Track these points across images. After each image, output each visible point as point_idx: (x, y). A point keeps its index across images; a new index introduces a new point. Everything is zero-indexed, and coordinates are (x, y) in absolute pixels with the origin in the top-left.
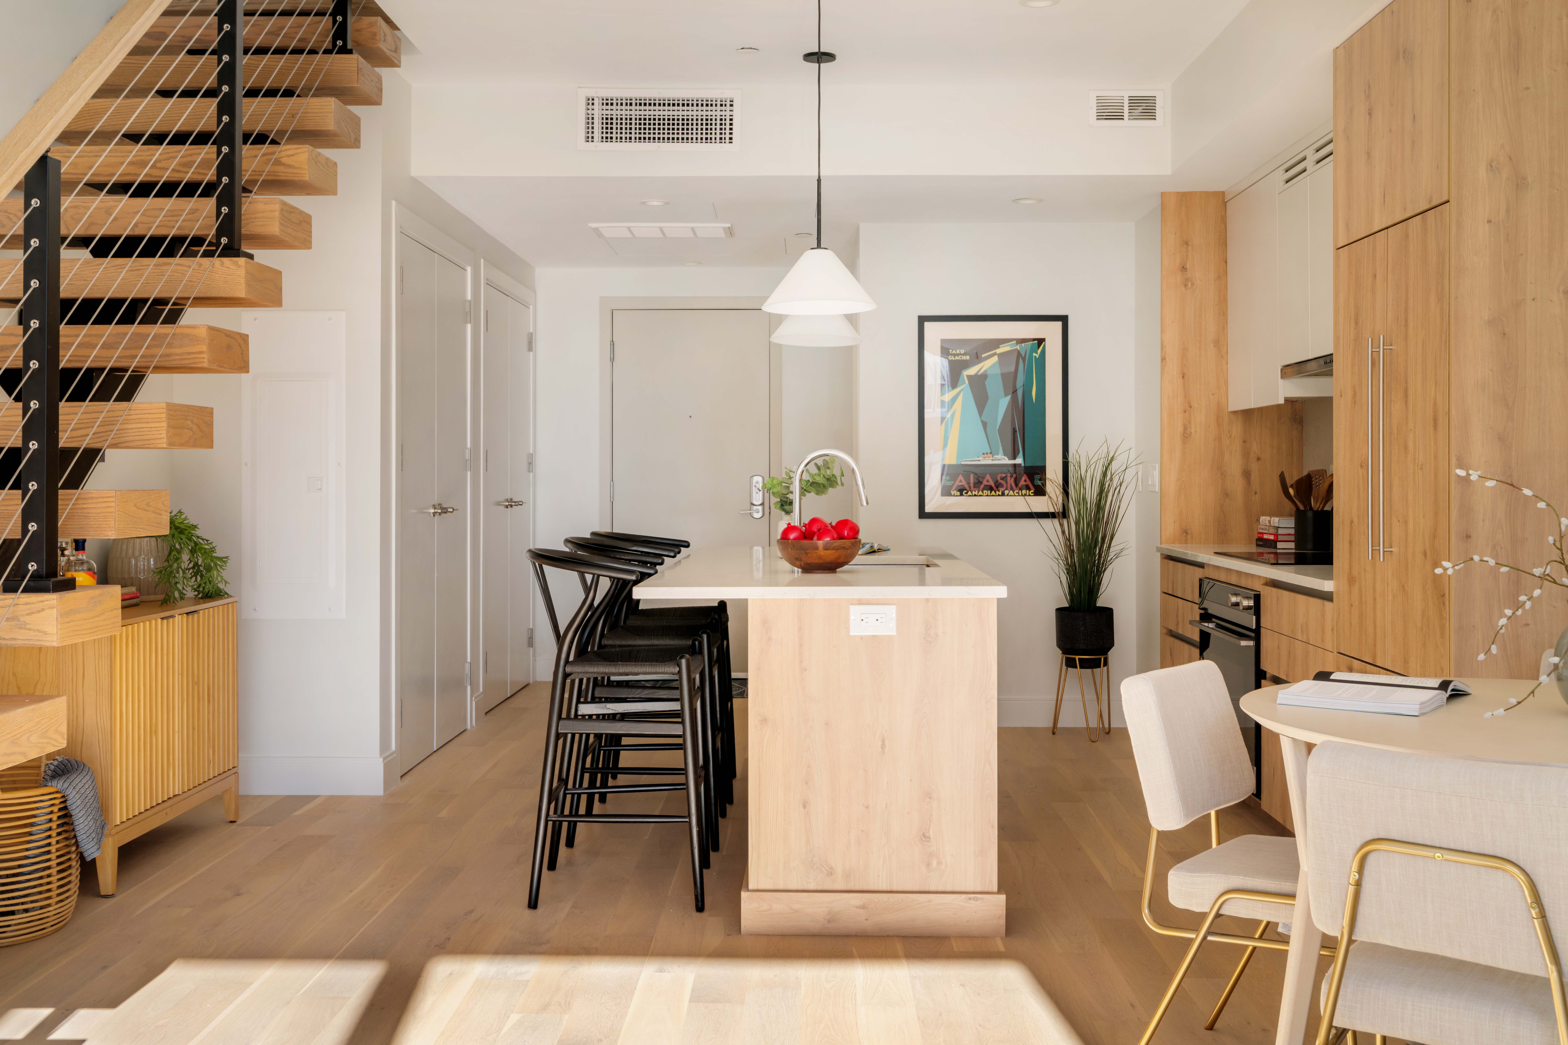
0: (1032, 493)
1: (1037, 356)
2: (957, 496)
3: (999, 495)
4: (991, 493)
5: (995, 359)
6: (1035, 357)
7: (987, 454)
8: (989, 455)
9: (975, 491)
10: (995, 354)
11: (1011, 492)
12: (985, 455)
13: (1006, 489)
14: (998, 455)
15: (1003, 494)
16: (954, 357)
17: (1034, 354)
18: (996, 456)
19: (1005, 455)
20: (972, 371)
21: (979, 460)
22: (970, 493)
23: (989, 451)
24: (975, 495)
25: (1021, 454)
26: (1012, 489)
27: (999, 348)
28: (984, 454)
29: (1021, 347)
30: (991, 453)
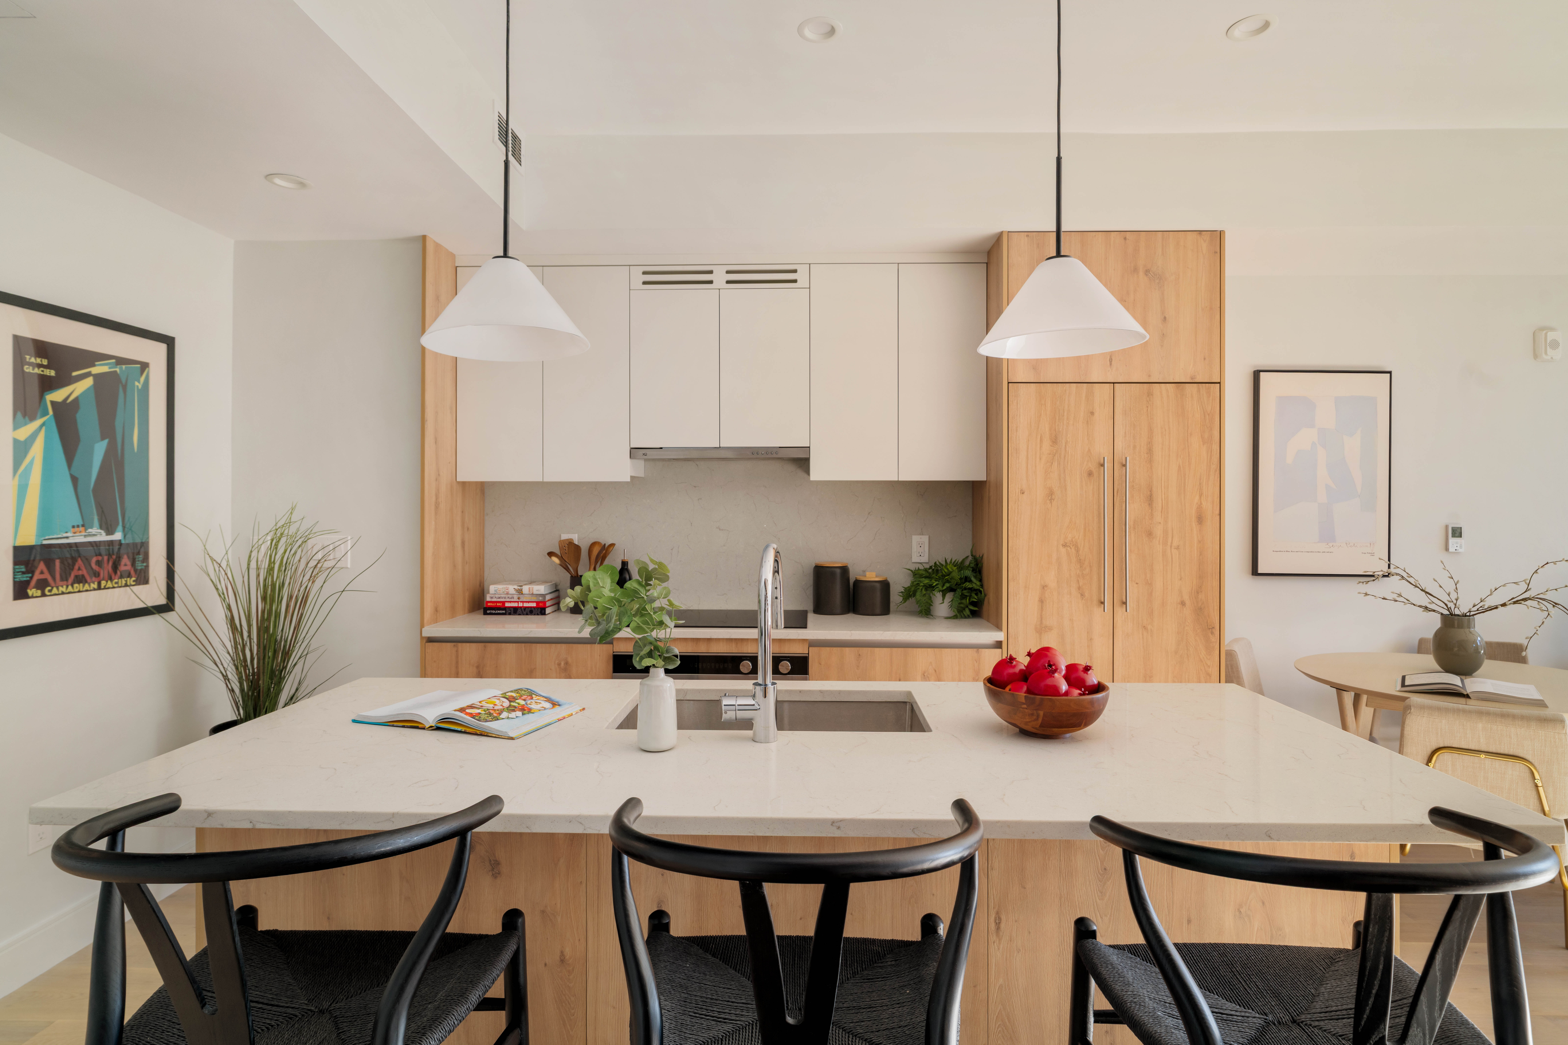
0: (134, 581)
1: (140, 387)
2: (37, 597)
3: (94, 589)
4: (83, 586)
5: (89, 382)
6: (138, 386)
7: (78, 526)
8: (81, 529)
9: (62, 586)
10: (88, 375)
11: (109, 582)
12: (76, 529)
13: (103, 580)
14: (91, 528)
15: (99, 588)
16: (33, 370)
17: (137, 383)
18: (90, 530)
19: (101, 528)
20: (58, 395)
21: (67, 538)
22: (55, 591)
23: (80, 523)
24: (63, 593)
25: (120, 527)
26: (111, 579)
27: (94, 366)
28: (73, 527)
29: (121, 369)
30: (83, 526)
